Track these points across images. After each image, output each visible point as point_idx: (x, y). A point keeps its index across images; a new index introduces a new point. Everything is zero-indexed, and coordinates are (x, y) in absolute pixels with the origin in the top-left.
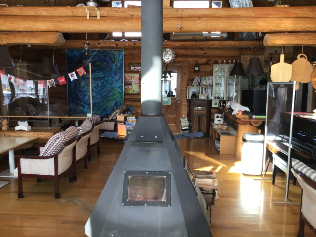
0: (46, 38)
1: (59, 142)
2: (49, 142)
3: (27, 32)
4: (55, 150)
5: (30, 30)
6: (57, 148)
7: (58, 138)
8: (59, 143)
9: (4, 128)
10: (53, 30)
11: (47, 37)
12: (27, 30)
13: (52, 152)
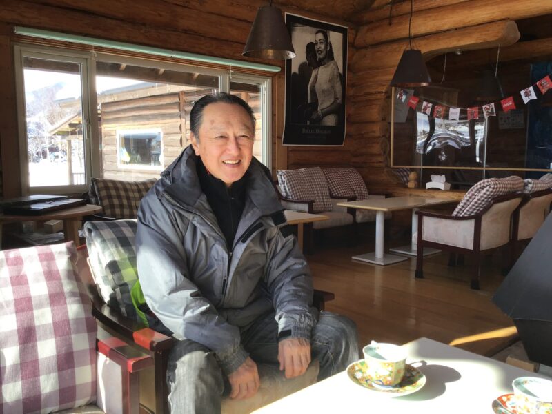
0: (487, 33)
1: (485, 194)
2: (469, 193)
3: (456, 29)
4: (477, 207)
5: (462, 26)
6: (480, 204)
7: (484, 187)
8: (485, 196)
9: (411, 185)
10: (498, 18)
11: (488, 31)
12: (457, 26)
13: (471, 210)
